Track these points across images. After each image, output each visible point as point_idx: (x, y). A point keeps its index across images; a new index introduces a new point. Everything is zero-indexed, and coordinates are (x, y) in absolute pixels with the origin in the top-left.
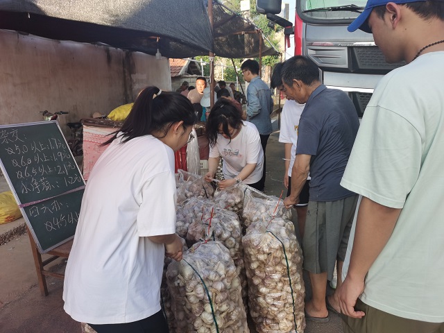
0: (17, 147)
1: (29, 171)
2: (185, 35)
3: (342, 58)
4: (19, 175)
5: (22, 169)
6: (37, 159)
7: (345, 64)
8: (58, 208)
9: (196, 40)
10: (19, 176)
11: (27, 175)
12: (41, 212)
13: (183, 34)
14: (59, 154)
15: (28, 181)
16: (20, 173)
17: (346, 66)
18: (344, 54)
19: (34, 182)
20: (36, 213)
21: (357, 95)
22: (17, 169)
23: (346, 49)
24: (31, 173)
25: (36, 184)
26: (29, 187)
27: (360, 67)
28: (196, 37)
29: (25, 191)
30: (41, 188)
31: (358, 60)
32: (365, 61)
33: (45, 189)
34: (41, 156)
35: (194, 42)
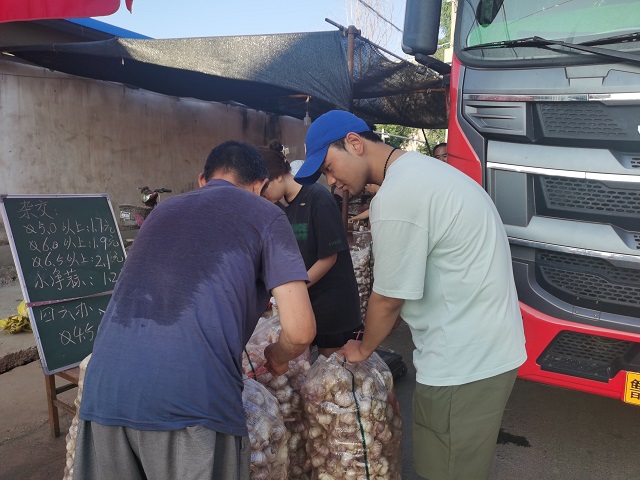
0: (41, 225)
1: (53, 258)
2: (315, 89)
3: (517, 119)
4: (37, 262)
5: (42, 256)
6: (68, 243)
7: (521, 129)
8: (85, 313)
9: (328, 95)
10: (36, 264)
11: (48, 263)
12: (58, 316)
13: (311, 86)
14: (103, 240)
15: (47, 273)
16: (37, 260)
17: (523, 132)
18: (520, 114)
19: (56, 274)
20: (49, 317)
21: (542, 180)
22: (35, 253)
23: (524, 105)
24: (54, 261)
25: (58, 276)
26: (48, 280)
27: (546, 135)
28: (329, 91)
29: (40, 284)
30: (64, 283)
31: (542, 124)
32: (553, 125)
33: (71, 285)
34: (75, 240)
35: (325, 98)
